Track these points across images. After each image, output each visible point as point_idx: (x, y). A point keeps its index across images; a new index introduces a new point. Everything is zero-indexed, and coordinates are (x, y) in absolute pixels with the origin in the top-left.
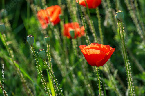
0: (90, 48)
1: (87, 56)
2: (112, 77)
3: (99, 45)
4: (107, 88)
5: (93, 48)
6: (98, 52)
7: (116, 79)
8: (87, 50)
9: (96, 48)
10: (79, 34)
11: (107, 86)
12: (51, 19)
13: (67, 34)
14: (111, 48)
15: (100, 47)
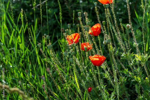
0: (94, 57)
1: (93, 62)
2: (107, 71)
3: (99, 56)
4: (104, 78)
5: (95, 57)
6: (98, 59)
7: (109, 73)
8: (92, 58)
9: (96, 58)
10: (89, 48)
11: (105, 77)
12: (74, 41)
13: (83, 49)
14: (104, 57)
15: (99, 57)
